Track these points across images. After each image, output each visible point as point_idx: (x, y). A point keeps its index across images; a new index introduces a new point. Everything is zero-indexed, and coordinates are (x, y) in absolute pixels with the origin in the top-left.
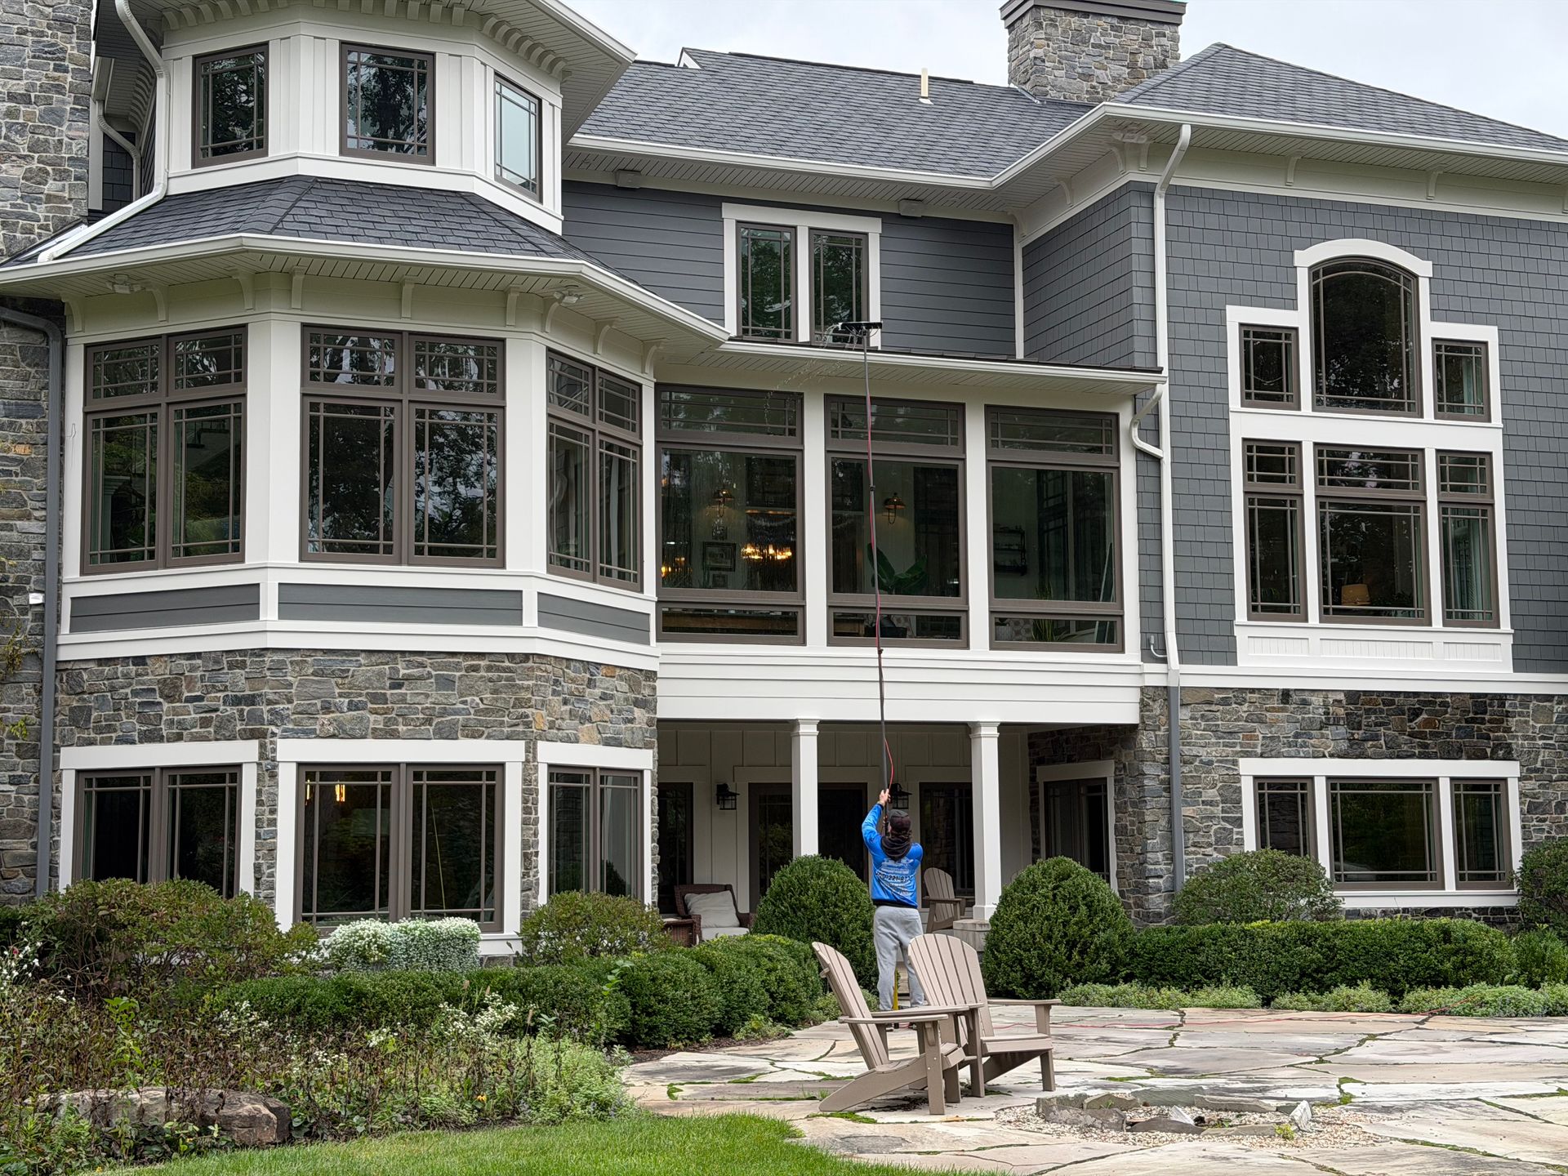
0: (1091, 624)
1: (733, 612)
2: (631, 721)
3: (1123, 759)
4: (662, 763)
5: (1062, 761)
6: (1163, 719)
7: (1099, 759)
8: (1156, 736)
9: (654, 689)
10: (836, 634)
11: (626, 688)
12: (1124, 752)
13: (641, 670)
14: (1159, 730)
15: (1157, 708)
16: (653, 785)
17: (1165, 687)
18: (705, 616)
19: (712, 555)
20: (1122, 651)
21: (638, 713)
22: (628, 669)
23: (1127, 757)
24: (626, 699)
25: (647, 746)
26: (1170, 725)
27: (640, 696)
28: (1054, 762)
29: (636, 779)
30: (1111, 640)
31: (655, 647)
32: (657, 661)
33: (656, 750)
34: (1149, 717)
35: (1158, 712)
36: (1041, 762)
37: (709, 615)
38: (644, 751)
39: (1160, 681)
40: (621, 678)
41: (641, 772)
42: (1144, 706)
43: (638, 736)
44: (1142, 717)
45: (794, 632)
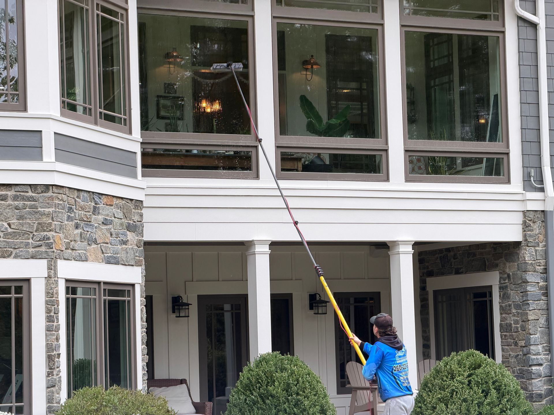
0: (479, 161)
1: (195, 152)
2: (125, 243)
3: (507, 271)
4: (148, 279)
5: (450, 273)
6: (541, 237)
7: (485, 270)
8: (536, 251)
9: (141, 216)
10: (283, 170)
11: (121, 215)
12: (508, 264)
13: (132, 200)
14: (538, 246)
15: (536, 228)
16: (142, 297)
17: (543, 211)
18: (174, 155)
19: (165, 107)
20: (509, 182)
21: (130, 236)
22: (122, 198)
23: (511, 268)
24: (122, 224)
25: (138, 264)
26: (547, 241)
27: (131, 222)
28: (443, 274)
29: (129, 291)
30: (498, 173)
31: (141, 181)
32: (143, 193)
33: (143, 267)
34: (530, 236)
35: (538, 232)
36: (431, 274)
37: (177, 154)
38: (135, 267)
39: (538, 206)
40: (118, 207)
41: (133, 285)
42: (526, 226)
43: (131, 255)
44: (525, 236)
45: (249, 168)
